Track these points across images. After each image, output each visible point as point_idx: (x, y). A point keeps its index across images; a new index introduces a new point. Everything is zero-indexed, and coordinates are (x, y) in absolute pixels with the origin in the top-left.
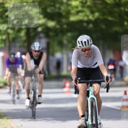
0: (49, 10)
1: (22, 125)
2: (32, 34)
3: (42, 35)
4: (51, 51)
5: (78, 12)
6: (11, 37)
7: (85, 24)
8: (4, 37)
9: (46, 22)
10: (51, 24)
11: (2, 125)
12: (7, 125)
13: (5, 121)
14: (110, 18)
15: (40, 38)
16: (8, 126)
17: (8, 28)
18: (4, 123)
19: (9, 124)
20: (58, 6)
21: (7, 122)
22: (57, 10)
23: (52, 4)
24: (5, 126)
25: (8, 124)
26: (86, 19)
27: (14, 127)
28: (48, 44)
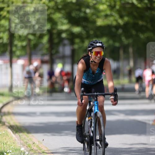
0: (73, 14)
1: (43, 140)
2: (56, 41)
3: (66, 42)
4: (76, 58)
5: (106, 16)
6: (32, 43)
7: (114, 30)
8: (24, 43)
9: (70, 27)
10: (77, 30)
11: (22, 140)
13: (26, 135)
14: (141, 23)
15: (64, 45)
16: (29, 141)
17: (29, 34)
18: (25, 138)
19: (30, 139)
20: (83, 9)
21: (28, 137)
22: (82, 15)
23: (77, 7)
24: (25, 141)
26: (114, 23)
27: (35, 143)
28: (73, 51)
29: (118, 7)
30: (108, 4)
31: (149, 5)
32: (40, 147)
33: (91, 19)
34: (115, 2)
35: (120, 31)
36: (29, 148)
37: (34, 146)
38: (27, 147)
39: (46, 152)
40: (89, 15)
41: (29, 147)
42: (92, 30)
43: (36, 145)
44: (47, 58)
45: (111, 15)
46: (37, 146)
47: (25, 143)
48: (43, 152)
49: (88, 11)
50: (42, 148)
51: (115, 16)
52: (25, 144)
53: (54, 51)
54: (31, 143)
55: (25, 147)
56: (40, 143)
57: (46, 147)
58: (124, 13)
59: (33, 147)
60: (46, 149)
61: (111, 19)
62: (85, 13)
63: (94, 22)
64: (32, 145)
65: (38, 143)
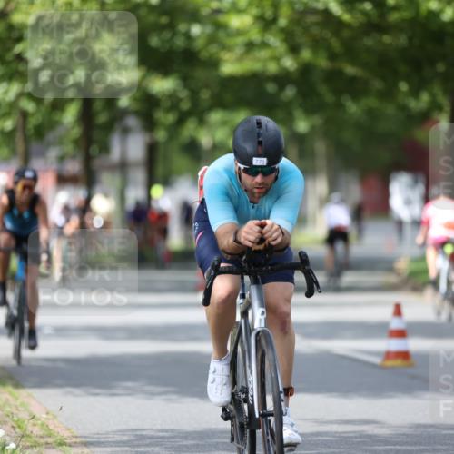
0: (154, 41)
1: (61, 408)
2: (102, 118)
3: (132, 122)
4: (160, 170)
5: (250, 46)
6: (33, 122)
7: (271, 88)
8: (9, 124)
9: (143, 78)
10: (162, 85)
12: (16, 406)
13: (10, 393)
14: (350, 70)
15: (126, 131)
16: (17, 410)
17: (21, 95)
18: (7, 399)
19: (22, 404)
20: (182, 27)
21: (17, 399)
22: (180, 42)
23: (164, 20)
24: (8, 409)
25: (18, 403)
26: (272, 68)
27: (38, 416)
28: (152, 149)
29: (283, 22)
30: (254, 11)
31: (375, 18)
32: (51, 427)
33: (204, 55)
34: (276, 6)
35: (290, 92)
36: (18, 430)
37: (34, 425)
38: (13, 427)
39: (67, 441)
40: (199, 44)
41: (19, 427)
42: (207, 86)
43: (39, 422)
44: (74, 167)
45: (264, 45)
46: (42, 425)
47: (8, 416)
48: (61, 444)
49: (196, 30)
50: (56, 430)
51: (276, 48)
52: (7, 419)
53: (94, 149)
54: (24, 415)
55: (8, 427)
56: (50, 417)
57: (69, 429)
58: (301, 39)
59: (30, 428)
60: (67, 434)
61: (264, 54)
62: (188, 36)
63: (214, 64)
64: (26, 422)
65: (45, 416)
